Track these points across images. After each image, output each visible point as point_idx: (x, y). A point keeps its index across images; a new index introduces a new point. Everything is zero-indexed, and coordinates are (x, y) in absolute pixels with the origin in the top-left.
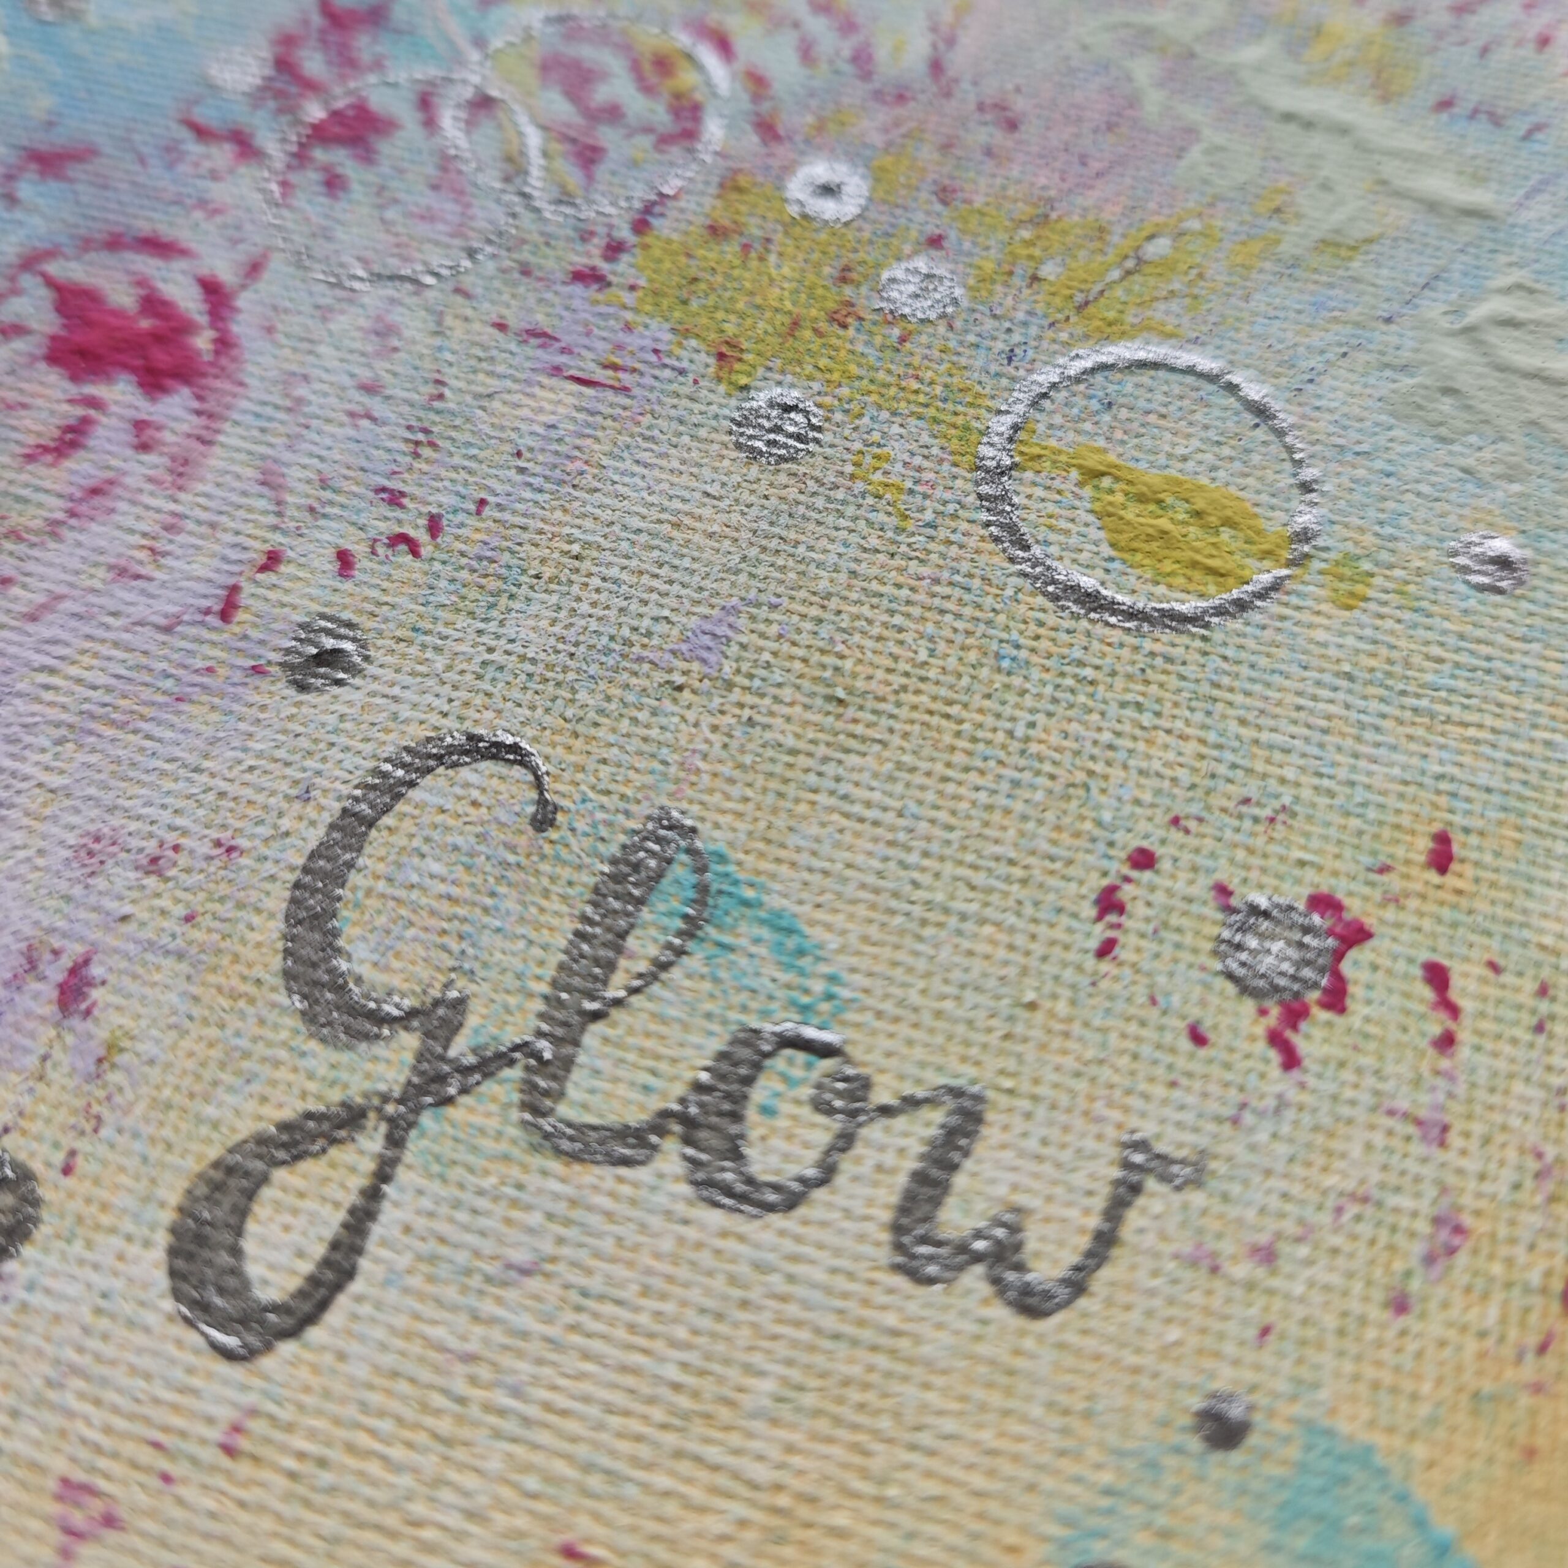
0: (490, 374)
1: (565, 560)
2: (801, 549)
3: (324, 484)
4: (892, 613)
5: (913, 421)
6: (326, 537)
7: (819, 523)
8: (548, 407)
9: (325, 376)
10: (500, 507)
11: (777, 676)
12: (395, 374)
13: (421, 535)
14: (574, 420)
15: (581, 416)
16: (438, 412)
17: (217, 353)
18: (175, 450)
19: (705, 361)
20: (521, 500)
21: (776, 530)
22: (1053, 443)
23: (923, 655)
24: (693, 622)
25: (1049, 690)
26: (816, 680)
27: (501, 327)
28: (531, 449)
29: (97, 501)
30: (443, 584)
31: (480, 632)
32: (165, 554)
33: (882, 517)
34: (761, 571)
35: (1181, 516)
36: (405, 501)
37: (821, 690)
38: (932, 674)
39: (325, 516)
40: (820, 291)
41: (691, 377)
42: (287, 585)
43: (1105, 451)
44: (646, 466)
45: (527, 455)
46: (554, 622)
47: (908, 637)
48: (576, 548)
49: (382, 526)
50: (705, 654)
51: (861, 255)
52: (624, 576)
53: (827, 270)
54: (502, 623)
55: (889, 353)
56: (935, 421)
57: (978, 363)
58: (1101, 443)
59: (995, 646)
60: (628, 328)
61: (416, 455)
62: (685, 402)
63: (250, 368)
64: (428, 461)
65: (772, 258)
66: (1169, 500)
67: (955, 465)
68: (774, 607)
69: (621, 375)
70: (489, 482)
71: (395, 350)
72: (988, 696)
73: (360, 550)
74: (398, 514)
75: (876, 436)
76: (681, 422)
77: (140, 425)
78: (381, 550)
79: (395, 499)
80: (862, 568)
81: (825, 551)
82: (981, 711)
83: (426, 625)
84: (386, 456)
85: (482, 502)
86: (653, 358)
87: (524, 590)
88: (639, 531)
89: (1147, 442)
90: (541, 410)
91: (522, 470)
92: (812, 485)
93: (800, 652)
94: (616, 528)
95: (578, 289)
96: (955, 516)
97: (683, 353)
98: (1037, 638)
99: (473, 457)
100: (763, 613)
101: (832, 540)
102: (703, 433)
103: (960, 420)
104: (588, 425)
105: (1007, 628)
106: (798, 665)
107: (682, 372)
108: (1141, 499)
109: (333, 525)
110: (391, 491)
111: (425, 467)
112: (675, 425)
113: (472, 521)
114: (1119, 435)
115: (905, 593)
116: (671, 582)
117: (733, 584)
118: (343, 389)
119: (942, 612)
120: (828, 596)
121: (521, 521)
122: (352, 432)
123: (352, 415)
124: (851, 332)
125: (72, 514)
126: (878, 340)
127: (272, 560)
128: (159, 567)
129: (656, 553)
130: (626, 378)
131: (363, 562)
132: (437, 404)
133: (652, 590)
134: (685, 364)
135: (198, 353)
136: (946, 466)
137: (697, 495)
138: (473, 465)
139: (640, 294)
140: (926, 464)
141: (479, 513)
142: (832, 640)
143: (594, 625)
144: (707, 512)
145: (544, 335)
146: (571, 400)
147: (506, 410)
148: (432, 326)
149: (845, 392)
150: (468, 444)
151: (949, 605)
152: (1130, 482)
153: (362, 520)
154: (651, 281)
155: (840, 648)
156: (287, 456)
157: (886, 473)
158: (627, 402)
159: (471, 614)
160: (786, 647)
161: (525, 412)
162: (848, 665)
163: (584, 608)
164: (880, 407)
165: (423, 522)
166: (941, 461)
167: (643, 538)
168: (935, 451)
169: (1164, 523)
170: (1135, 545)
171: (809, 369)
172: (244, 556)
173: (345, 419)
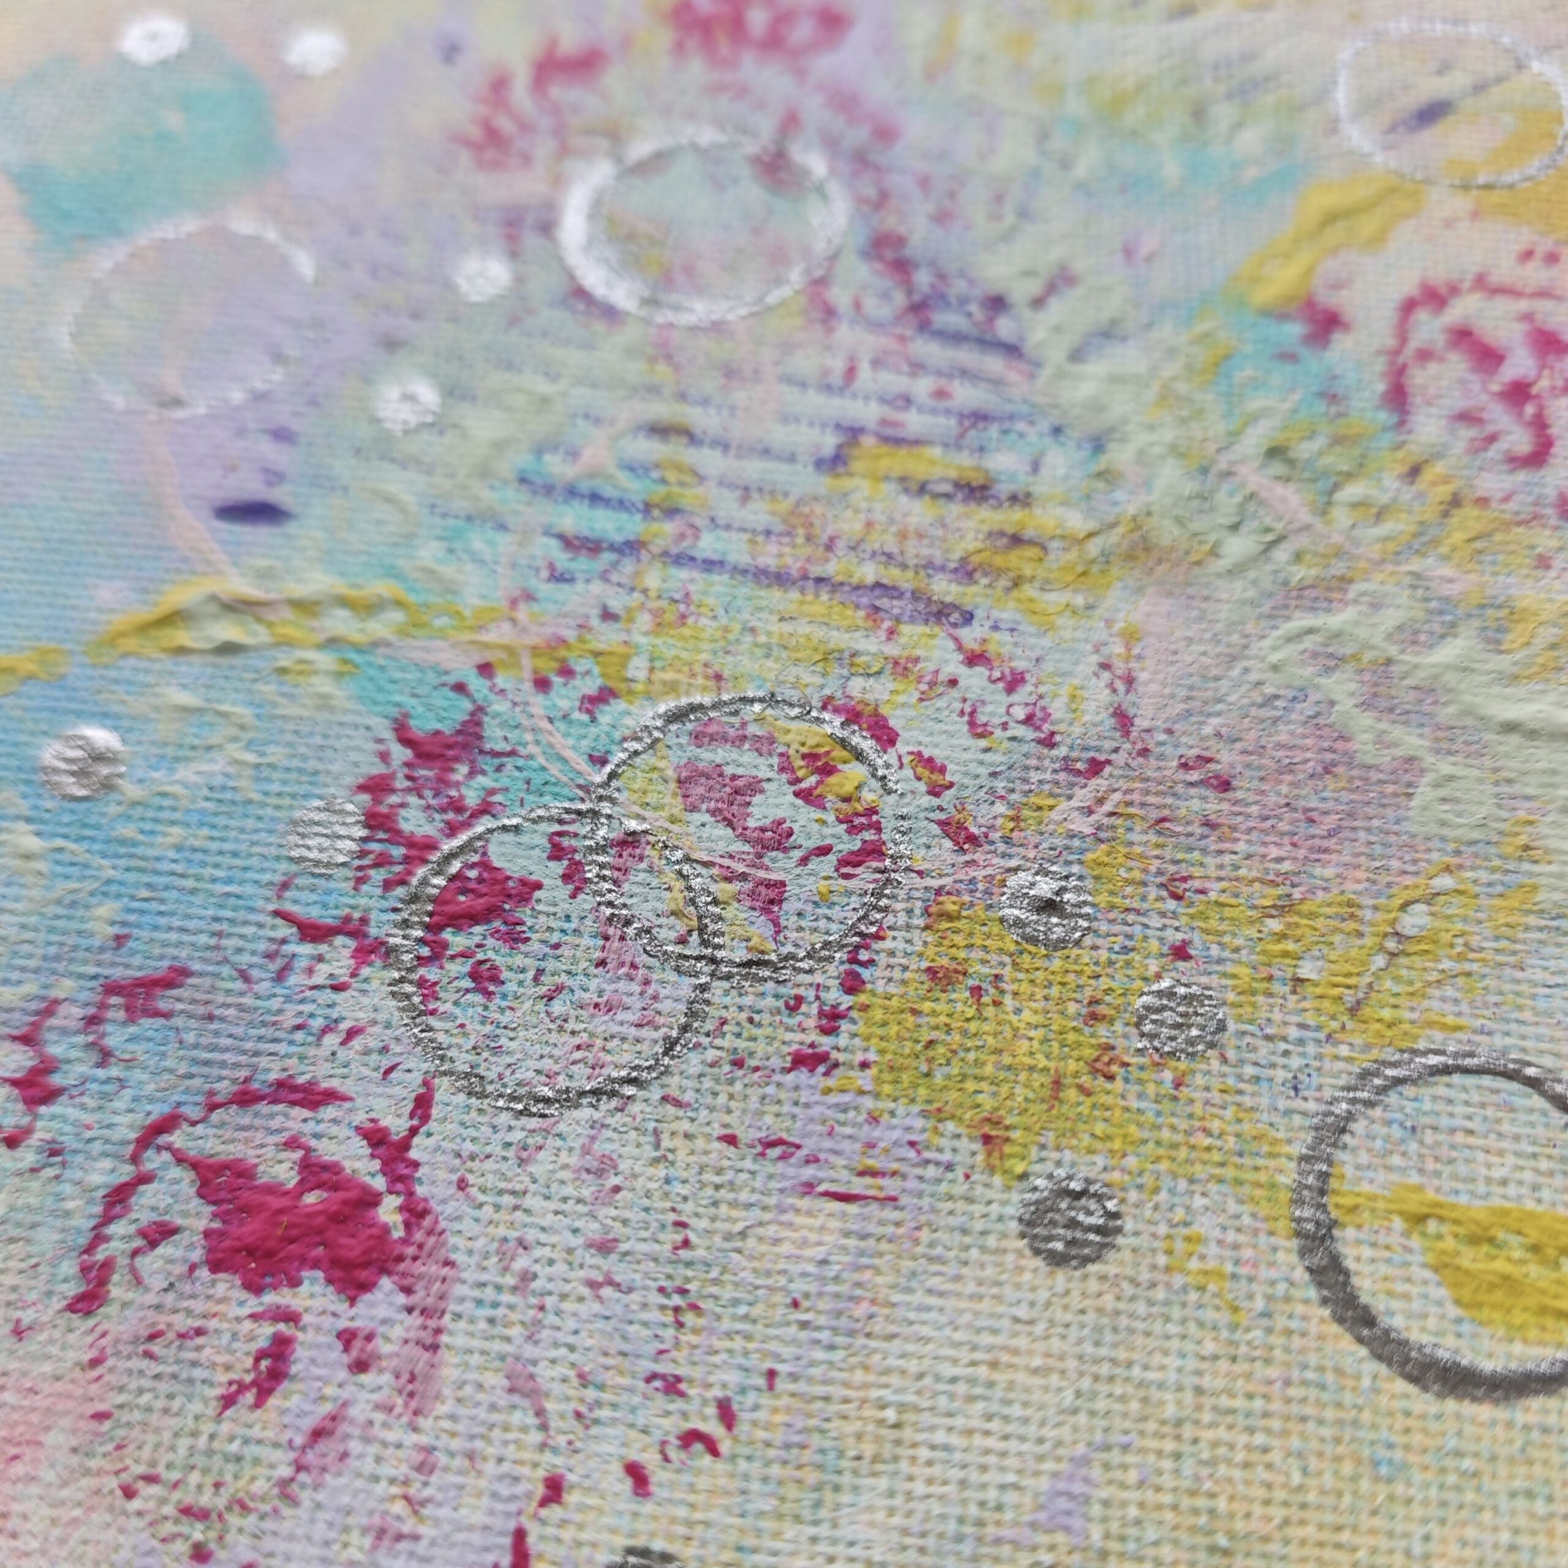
0: (733, 1204)
1: (884, 1432)
2: (1136, 1371)
3: (584, 1379)
4: (1251, 1430)
5: (1213, 1187)
6: (606, 1448)
7: (1148, 1334)
8: (813, 1237)
9: (544, 1238)
10: (794, 1377)
11: (1151, 1534)
12: (625, 1222)
13: (713, 1427)
14: (844, 1249)
15: (851, 1242)
16: (688, 1264)
17: (408, 1225)
18: (395, 1362)
19: (969, 1150)
20: (813, 1364)
21: (1104, 1351)
22: (1365, 1187)
23: (1296, 1478)
24: (1044, 1483)
25: (1433, 1492)
26: (1193, 1530)
27: (731, 1140)
28: (807, 1295)
29: (322, 1446)
30: (755, 1486)
31: (814, 1540)
32: (423, 1503)
33: (1209, 1315)
34: (1101, 1405)
35: (1517, 1254)
36: (683, 1386)
37: (1202, 1540)
38: (1312, 1497)
39: (596, 1422)
40: (1071, 1037)
41: (960, 1172)
42: (578, 1517)
43: (1420, 1188)
44: (942, 1294)
45: (805, 1304)
46: (891, 1512)
47: (1276, 1457)
48: (890, 1415)
49: (666, 1423)
50: (1068, 1521)
51: (1104, 983)
52: (955, 1440)
53: (1072, 1008)
54: (835, 1525)
55: (1166, 1106)
56: (1238, 1182)
57: (1264, 1101)
58: (1415, 1179)
59: (1366, 1452)
60: (874, 1119)
61: (680, 1325)
62: (961, 1206)
63: (452, 1240)
64: (695, 1331)
65: (1008, 1001)
66: (1501, 1235)
67: (1271, 1233)
68: (1125, 1448)
69: (880, 1181)
70: (772, 1346)
71: (617, 1189)
72: (1374, 1513)
73: (650, 1459)
74: (678, 1404)
75: (1179, 1214)
76: (965, 1232)
77: (347, 1338)
78: (673, 1454)
79: (672, 1386)
80: (1206, 1382)
81: (1162, 1368)
82: (1372, 1532)
83: (749, 1541)
84: (646, 1333)
85: (772, 1374)
86: (912, 1154)
87: (846, 1479)
88: (954, 1380)
89: (1462, 1169)
90: (804, 1243)
91: (804, 1325)
92: (1128, 1289)
93: (1167, 1499)
94: (928, 1381)
95: (802, 1076)
96: (1288, 1299)
97: (943, 1142)
98: (1407, 1431)
99: (746, 1317)
100: (1115, 1457)
101: (1166, 1353)
102: (992, 1241)
103: (1263, 1177)
104: (862, 1253)
105: (1374, 1427)
106: (1169, 1516)
107: (949, 1167)
108: (1474, 1240)
109: (610, 1431)
110: (663, 1377)
111: (694, 1339)
112: (957, 1237)
113: (765, 1400)
114: (1430, 1165)
115: (1258, 1404)
116: (1006, 1437)
117: (1075, 1429)
118: (570, 1251)
119: (1304, 1419)
120: (1179, 1423)
121: (820, 1390)
122: (597, 1307)
123: (592, 1285)
124: (1118, 1085)
125: (300, 1467)
126: (1151, 1089)
127: (554, 1489)
128: (421, 1520)
129: (980, 1406)
130: (890, 1186)
131: (658, 1475)
132: (684, 1254)
133: (987, 1452)
134: (947, 1157)
135: (386, 1229)
136: (1262, 1239)
137: (1006, 1323)
138: (746, 1327)
139: (873, 1071)
140: (1241, 1238)
141: (771, 1387)
142: (1197, 1478)
143: (937, 1508)
144: (1022, 1342)
145: (780, 1142)
146: (834, 1224)
147: (764, 1248)
148: (650, 1153)
149: (1131, 1162)
150: (736, 1302)
151: (1310, 1410)
152: (1456, 1222)
153: (641, 1421)
154: (882, 1052)
155: (1208, 1485)
156: (529, 1351)
157: (1202, 1257)
158: (896, 1215)
159: (797, 1519)
160: (1150, 1496)
161: (785, 1248)
162: (1222, 1504)
163: (919, 1488)
164: (1175, 1176)
165: (712, 1411)
166: (1255, 1232)
167: (961, 1388)
168: (1246, 1220)
169: (1500, 1265)
170: (1480, 1297)
171: (1086, 1139)
172: (519, 1490)
173: (586, 1291)
